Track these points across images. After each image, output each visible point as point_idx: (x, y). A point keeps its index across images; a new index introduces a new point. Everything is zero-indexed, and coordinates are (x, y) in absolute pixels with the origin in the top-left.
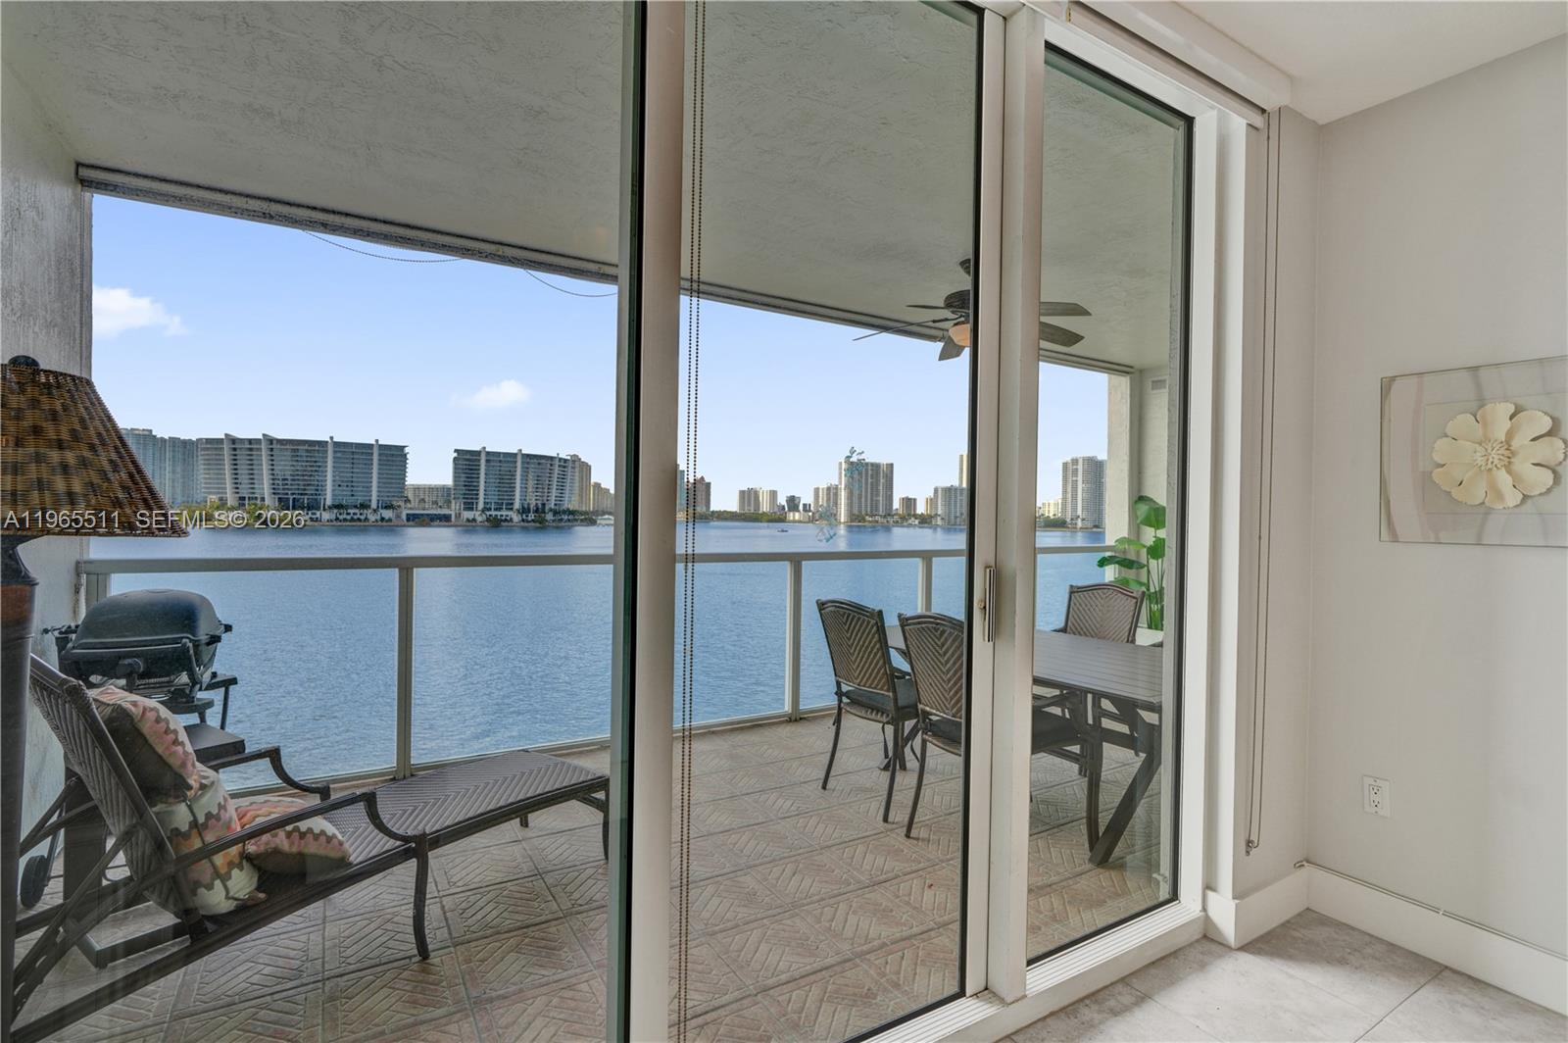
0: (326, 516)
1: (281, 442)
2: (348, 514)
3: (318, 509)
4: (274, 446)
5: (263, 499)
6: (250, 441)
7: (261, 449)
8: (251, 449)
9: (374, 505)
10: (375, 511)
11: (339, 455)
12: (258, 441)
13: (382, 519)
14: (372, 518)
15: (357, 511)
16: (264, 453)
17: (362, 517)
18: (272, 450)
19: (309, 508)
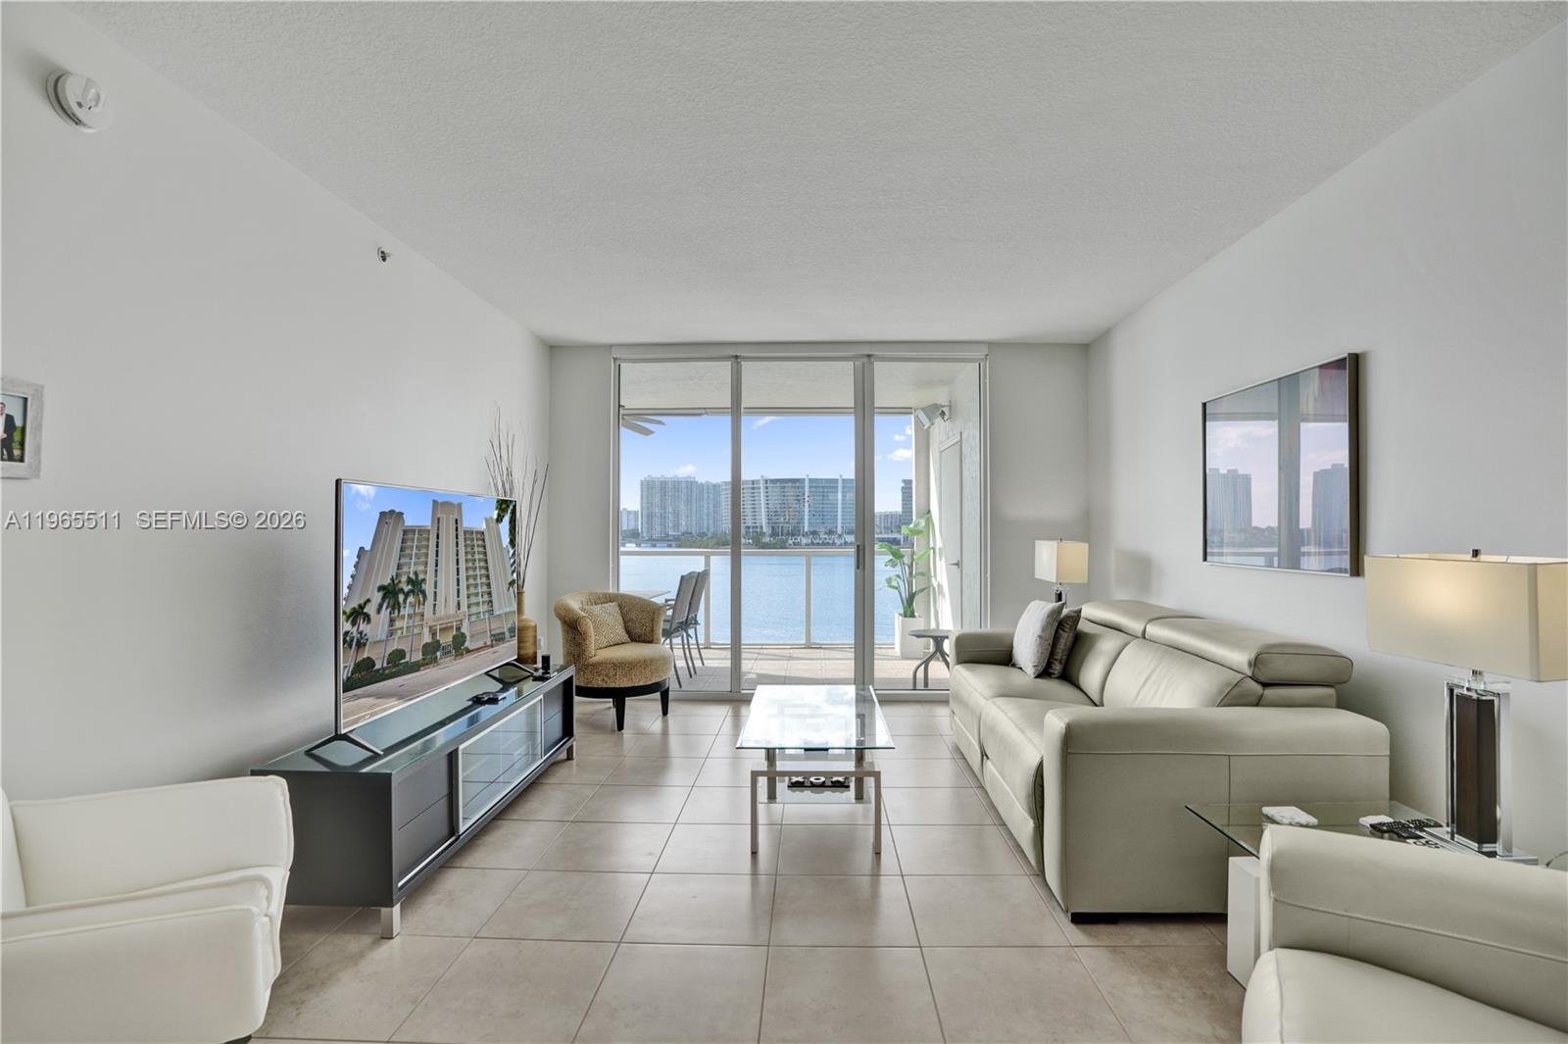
0: (804, 541)
1: (774, 481)
2: (820, 539)
3: (799, 535)
4: (768, 485)
5: (762, 527)
6: (753, 482)
7: (759, 488)
8: (753, 488)
9: (839, 531)
10: (840, 536)
11: (813, 489)
12: (758, 482)
13: (846, 543)
14: (838, 542)
15: (826, 536)
16: (762, 490)
17: (831, 542)
18: (767, 488)
19: (793, 535)
